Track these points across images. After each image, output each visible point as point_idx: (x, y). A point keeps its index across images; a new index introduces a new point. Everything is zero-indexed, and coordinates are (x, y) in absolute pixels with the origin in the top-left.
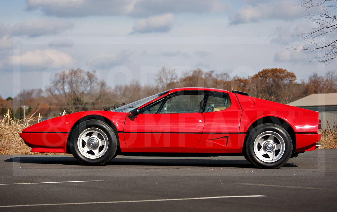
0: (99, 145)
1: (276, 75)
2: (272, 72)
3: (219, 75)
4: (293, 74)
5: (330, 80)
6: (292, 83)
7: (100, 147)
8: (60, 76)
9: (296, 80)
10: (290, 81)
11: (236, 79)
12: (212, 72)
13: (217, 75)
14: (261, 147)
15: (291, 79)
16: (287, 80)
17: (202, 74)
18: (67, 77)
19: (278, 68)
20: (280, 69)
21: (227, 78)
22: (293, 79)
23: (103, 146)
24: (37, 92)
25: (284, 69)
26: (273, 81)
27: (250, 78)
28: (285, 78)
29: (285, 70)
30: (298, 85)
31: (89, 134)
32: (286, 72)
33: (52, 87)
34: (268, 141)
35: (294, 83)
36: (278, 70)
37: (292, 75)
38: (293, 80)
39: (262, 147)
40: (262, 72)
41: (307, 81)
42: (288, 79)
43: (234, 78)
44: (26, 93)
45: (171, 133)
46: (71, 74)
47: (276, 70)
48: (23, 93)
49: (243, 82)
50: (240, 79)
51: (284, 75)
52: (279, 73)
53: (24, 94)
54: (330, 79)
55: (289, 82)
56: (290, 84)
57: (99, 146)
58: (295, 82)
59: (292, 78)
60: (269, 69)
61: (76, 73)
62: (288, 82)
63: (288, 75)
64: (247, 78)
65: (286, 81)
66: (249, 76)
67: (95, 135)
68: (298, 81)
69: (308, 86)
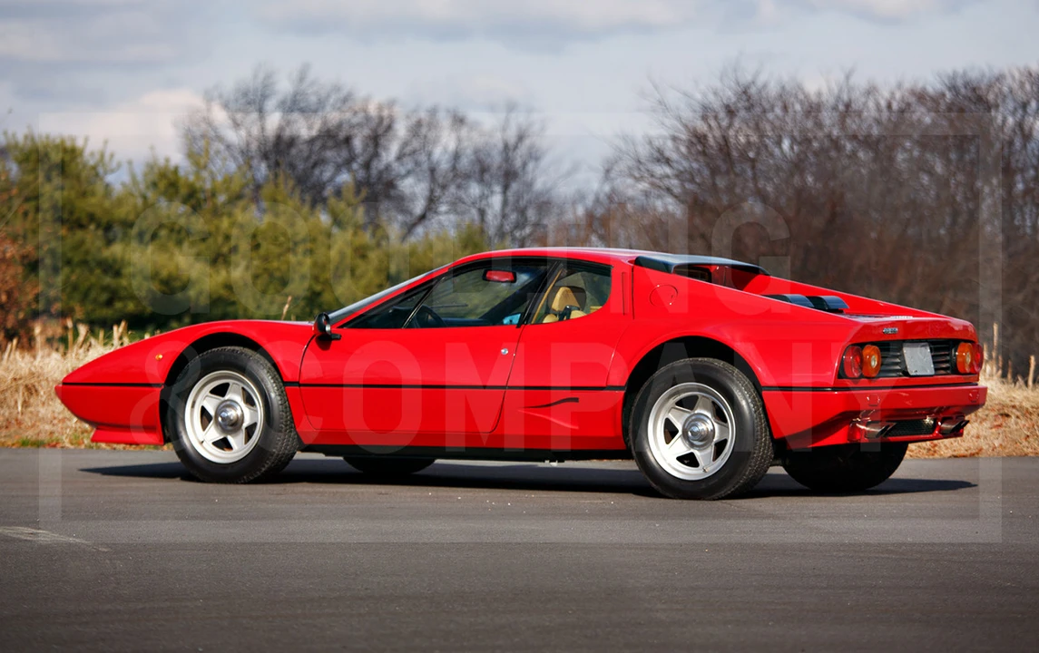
0: (243, 422)
7: (246, 428)
14: (677, 431)
23: (254, 425)
31: (220, 391)
34: (696, 412)
39: (680, 433)
45: (423, 387)
57: (245, 425)
67: (235, 392)
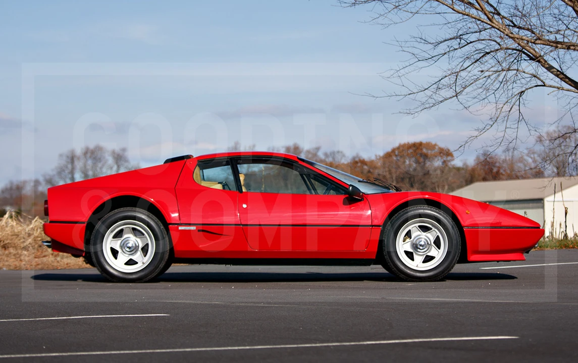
1: (420, 152)
2: (414, 148)
3: (329, 154)
4: (449, 150)
5: (509, 159)
6: (447, 165)
8: (68, 157)
9: (453, 160)
10: (444, 162)
11: (357, 159)
12: (318, 149)
13: (326, 155)
15: (445, 159)
16: (438, 160)
17: (300, 152)
18: (79, 158)
19: (424, 141)
20: (427, 142)
21: (341, 159)
22: (449, 158)
24: (32, 184)
25: (433, 143)
26: (416, 163)
27: (378, 157)
28: (436, 156)
29: (435, 145)
30: (458, 169)
32: (437, 147)
33: (54, 175)
35: (451, 166)
36: (424, 144)
37: (447, 152)
38: (449, 161)
40: (398, 148)
41: (471, 161)
42: (440, 158)
43: (354, 158)
44: (14, 187)
46: (85, 154)
47: (421, 144)
48: (9, 186)
49: (366, 165)
50: (362, 159)
51: (433, 152)
52: (427, 149)
53: (11, 189)
54: (510, 157)
55: (443, 164)
56: (445, 167)
58: (453, 163)
59: (447, 158)
60: (408, 143)
61: (93, 152)
62: (441, 163)
63: (440, 153)
64: (373, 158)
65: (438, 163)
66: (376, 156)
68: (457, 162)
69: (473, 170)
